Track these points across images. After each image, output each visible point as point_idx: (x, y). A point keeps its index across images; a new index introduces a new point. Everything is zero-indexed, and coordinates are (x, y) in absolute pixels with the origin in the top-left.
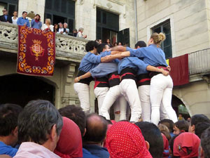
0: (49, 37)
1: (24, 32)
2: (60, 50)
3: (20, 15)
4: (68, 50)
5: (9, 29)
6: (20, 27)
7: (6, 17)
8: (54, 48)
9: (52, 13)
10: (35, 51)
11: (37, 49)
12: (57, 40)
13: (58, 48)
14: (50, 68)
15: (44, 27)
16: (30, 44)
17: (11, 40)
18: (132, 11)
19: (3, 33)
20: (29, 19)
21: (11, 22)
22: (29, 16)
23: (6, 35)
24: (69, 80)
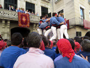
0: (28, 16)
1: (20, 14)
2: (31, 19)
3: (18, 9)
4: (33, 19)
5: (15, 13)
6: (18, 13)
7: (14, 10)
8: (29, 19)
9: (28, 8)
10: (23, 20)
11: (24, 19)
12: (30, 17)
13: (30, 19)
14: (28, 25)
15: (26, 12)
16: (22, 18)
17: (16, 17)
18: (52, 7)
19: (13, 14)
20: (21, 10)
21: (16, 11)
22: (21, 9)
23: (14, 15)
24: (34, 28)
